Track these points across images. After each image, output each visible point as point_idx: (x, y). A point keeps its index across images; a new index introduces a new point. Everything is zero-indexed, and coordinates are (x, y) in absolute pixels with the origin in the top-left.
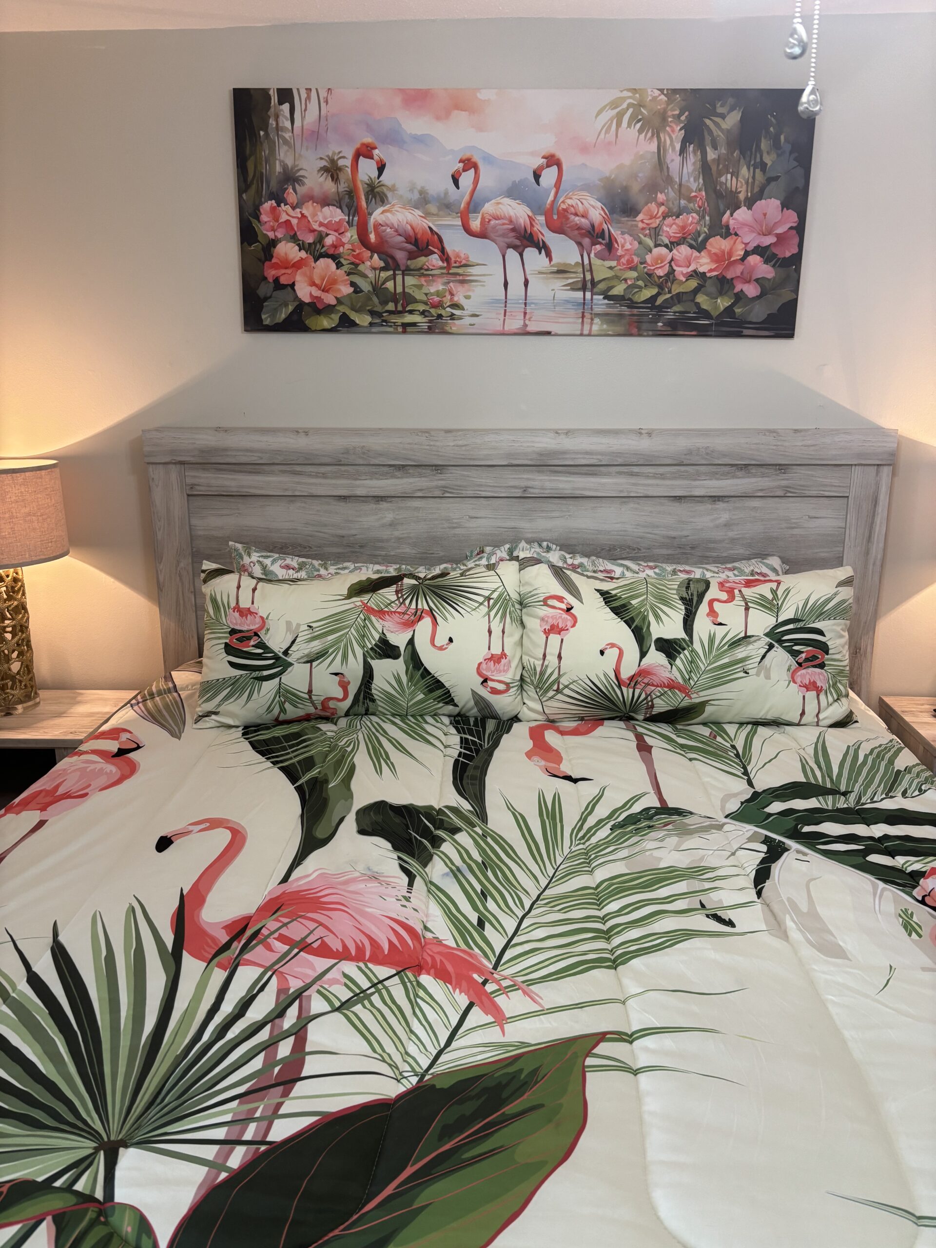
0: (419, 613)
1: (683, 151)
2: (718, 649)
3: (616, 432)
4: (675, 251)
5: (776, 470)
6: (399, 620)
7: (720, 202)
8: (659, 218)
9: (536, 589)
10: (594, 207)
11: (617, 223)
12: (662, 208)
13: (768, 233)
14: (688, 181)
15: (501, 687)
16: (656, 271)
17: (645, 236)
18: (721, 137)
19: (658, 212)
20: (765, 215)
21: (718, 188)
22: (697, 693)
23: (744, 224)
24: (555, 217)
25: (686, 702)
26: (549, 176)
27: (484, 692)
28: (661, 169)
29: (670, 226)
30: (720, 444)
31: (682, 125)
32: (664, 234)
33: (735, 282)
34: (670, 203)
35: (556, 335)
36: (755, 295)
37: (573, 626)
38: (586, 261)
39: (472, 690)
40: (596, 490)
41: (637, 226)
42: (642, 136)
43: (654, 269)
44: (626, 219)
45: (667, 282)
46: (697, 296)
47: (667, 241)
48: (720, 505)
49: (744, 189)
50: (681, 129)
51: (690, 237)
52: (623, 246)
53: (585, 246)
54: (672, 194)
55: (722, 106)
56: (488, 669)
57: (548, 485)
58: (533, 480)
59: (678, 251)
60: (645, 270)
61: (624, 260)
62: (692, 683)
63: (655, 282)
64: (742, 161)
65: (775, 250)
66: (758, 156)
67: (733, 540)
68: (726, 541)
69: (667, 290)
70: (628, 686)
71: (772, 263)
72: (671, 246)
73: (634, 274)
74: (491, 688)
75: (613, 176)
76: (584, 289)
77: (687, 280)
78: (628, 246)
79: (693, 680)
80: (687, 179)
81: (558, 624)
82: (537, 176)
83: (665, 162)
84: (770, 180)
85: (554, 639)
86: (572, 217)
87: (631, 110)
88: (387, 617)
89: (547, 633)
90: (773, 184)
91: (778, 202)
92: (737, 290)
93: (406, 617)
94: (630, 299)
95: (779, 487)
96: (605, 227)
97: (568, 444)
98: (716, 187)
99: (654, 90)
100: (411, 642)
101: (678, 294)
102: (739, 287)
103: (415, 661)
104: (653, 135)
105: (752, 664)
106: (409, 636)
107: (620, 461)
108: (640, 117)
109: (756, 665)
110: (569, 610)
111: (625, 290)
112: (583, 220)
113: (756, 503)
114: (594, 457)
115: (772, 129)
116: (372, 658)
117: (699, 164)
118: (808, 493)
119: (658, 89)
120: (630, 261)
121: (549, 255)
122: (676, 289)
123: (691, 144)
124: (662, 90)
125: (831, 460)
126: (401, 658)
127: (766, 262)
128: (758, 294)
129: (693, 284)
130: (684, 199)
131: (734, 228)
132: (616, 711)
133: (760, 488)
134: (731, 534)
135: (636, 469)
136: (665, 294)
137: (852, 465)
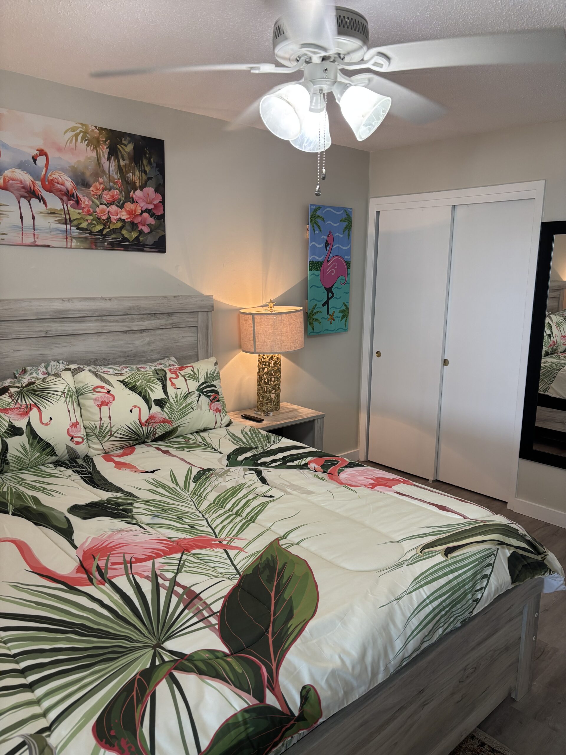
0: (29, 406)
1: (109, 159)
2: (180, 401)
3: (94, 299)
4: (110, 207)
5: (167, 315)
6: (18, 413)
7: (128, 186)
8: (101, 190)
9: (87, 384)
10: (67, 180)
11: (80, 190)
12: (102, 186)
13: (150, 203)
14: (113, 174)
15: (80, 440)
16: (101, 217)
17: (95, 198)
18: (126, 156)
19: (100, 188)
20: (148, 194)
21: (127, 179)
22: (174, 423)
23: (140, 198)
24: (47, 183)
25: (171, 428)
26: (41, 161)
27: (72, 445)
28: (100, 166)
29: (107, 195)
30: (143, 304)
31: (107, 146)
32: (104, 199)
33: (138, 224)
34: (106, 184)
35: (53, 247)
36: (148, 232)
37: (114, 400)
38: (66, 209)
39: (66, 445)
40: (85, 330)
41: (90, 193)
42: (89, 148)
43: (101, 216)
44: (84, 189)
45: (107, 223)
46: (122, 231)
47: (106, 202)
48: (145, 334)
49: (138, 181)
50: (107, 148)
51: (116, 201)
52: (84, 203)
53: (64, 201)
54: (106, 179)
55: (125, 140)
56: (73, 432)
57: (59, 329)
58: (51, 327)
59: (111, 207)
60: (97, 216)
61: (85, 210)
62: (172, 418)
63: (102, 222)
64: (136, 168)
65: (155, 212)
66: (143, 167)
67: (152, 351)
68: (149, 352)
69: (108, 227)
70: (145, 426)
71: (154, 217)
72: (108, 204)
73: (91, 218)
74: (76, 441)
75: (76, 166)
76: (66, 223)
77: (117, 222)
78: (87, 203)
79: (173, 417)
80: (112, 173)
81: (105, 400)
82: (35, 160)
83: (101, 163)
84: (149, 179)
85: (105, 409)
86: (56, 184)
87: (82, 134)
88: (10, 412)
89: (100, 406)
90: (150, 181)
91: (153, 190)
92: (140, 229)
93: (22, 410)
94: (90, 230)
95: (170, 324)
96: (74, 191)
97: (69, 306)
98: (126, 179)
99: (92, 126)
100: (29, 424)
101: (113, 229)
102: (140, 227)
103: (33, 434)
104: (94, 148)
105: (194, 405)
106: (27, 420)
107: (97, 314)
108: (86, 138)
109: (196, 405)
110: (109, 392)
111: (87, 225)
112: (62, 187)
113: (160, 332)
114: (84, 312)
115: (147, 155)
116: (7, 438)
117: (117, 166)
118: (182, 326)
119: (95, 126)
120: (88, 211)
121: (45, 203)
122: (112, 227)
123: (112, 156)
124: (96, 127)
125: (189, 310)
126: (25, 434)
127: (151, 216)
128: (149, 231)
129: (120, 225)
130: (112, 183)
131: (136, 199)
132: (139, 440)
133: (162, 324)
134: (151, 348)
135: (104, 318)
136: (107, 229)
137: (197, 312)
